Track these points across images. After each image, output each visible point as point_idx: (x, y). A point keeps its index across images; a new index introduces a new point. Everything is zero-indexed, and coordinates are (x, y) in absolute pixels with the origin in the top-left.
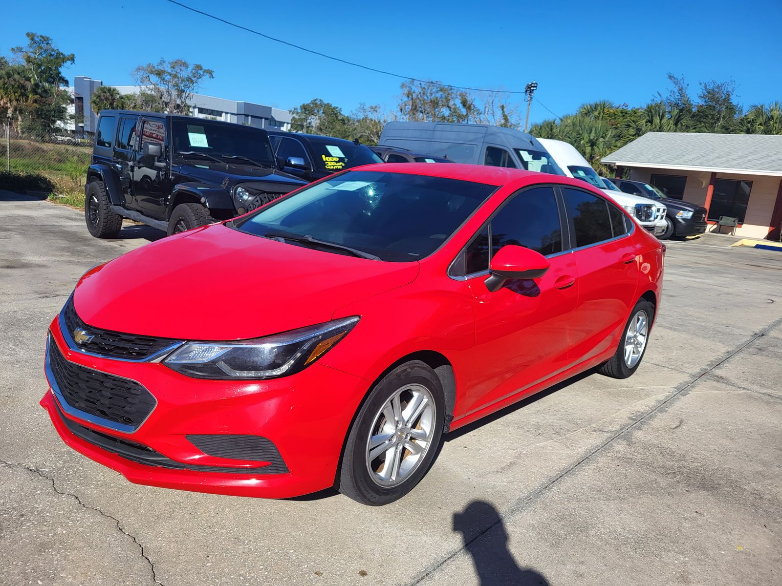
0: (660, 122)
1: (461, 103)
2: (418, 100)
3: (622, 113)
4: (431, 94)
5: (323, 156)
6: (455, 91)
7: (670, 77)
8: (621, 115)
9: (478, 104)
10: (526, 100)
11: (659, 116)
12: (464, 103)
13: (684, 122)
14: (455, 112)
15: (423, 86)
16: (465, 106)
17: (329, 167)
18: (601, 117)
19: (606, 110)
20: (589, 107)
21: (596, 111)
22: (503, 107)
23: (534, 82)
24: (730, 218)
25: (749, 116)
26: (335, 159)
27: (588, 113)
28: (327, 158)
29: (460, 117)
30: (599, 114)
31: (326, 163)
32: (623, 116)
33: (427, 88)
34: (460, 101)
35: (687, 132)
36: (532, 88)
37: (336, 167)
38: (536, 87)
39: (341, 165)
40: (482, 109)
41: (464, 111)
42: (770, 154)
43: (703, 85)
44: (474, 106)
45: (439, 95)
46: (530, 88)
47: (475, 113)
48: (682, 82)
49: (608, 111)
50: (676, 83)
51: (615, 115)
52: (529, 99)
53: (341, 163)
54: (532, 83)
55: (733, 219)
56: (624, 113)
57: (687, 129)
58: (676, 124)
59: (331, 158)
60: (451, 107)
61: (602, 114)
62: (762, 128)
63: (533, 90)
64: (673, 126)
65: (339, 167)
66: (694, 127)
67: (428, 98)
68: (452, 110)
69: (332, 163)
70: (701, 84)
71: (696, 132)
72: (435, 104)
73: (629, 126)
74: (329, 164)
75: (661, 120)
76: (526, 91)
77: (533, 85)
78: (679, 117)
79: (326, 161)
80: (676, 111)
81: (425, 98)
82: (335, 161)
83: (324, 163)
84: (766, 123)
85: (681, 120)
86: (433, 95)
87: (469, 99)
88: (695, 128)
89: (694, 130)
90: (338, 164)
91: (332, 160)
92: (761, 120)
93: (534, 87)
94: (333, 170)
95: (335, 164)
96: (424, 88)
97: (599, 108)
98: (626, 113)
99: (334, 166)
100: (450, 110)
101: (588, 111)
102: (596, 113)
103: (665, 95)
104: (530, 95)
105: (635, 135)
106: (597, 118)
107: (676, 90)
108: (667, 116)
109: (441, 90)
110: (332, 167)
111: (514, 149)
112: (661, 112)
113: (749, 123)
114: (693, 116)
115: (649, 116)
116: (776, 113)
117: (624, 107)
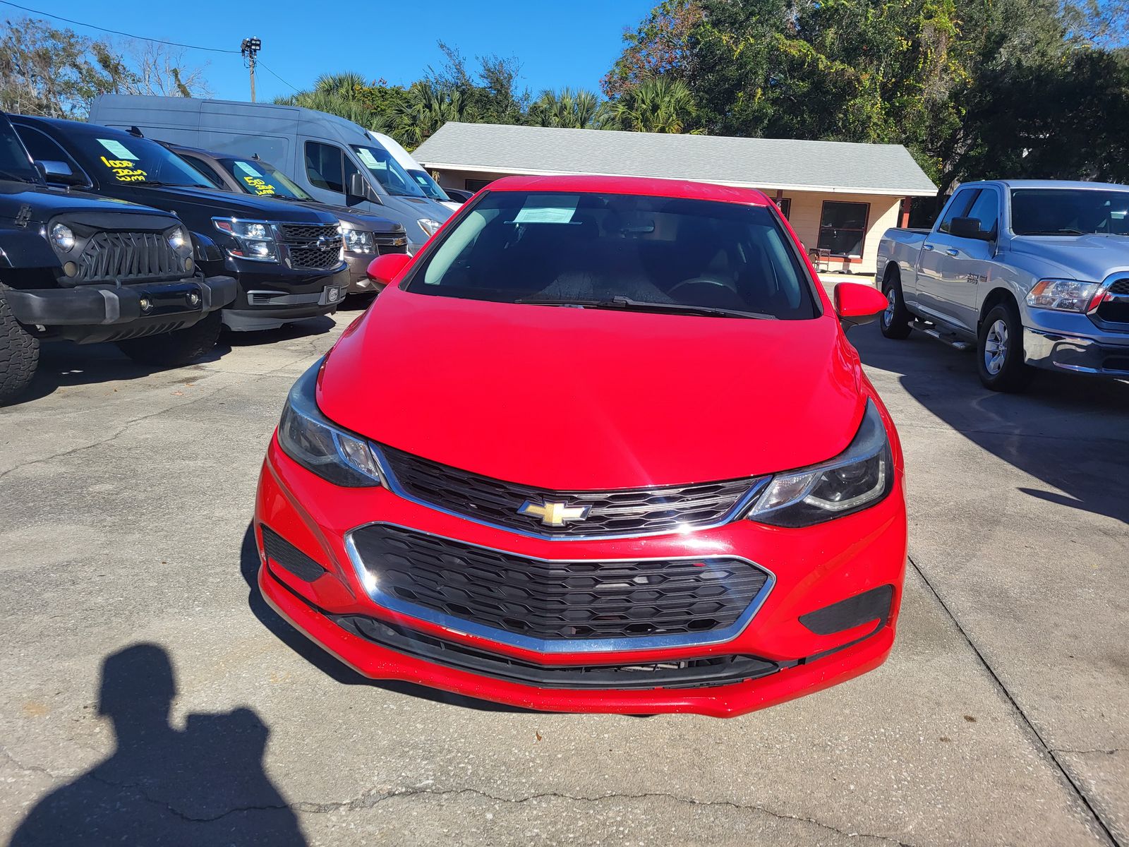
0: (440, 108)
1: (100, 62)
2: (9, 52)
3: (380, 92)
4: (34, 43)
5: (103, 159)
6: (80, 40)
7: (442, 46)
8: (379, 95)
9: (130, 64)
10: (247, 66)
11: (437, 100)
12: (105, 62)
13: (469, 109)
14: (91, 76)
15: (15, 27)
16: (109, 66)
17: (123, 179)
18: (351, 97)
19: (357, 87)
20: (331, 81)
21: (342, 86)
22: (175, 73)
23: (255, 38)
25: (540, 104)
26: (125, 164)
27: (328, 91)
28: (111, 162)
29: (101, 85)
30: (347, 92)
31: (114, 171)
32: (383, 96)
33: (22, 30)
34: (96, 58)
36: (253, 47)
37: (136, 178)
38: (259, 45)
39: (141, 174)
40: (139, 74)
41: (106, 75)
42: (596, 153)
43: (481, 59)
44: (124, 69)
45: (49, 44)
46: (250, 47)
47: (130, 80)
48: (456, 54)
49: (362, 88)
50: (450, 54)
51: (372, 94)
52: (251, 63)
53: (139, 172)
54: (252, 40)
56: (383, 93)
57: (472, 119)
58: (461, 111)
59: (117, 162)
60: (82, 67)
61: (351, 93)
62: (557, 120)
63: (255, 50)
64: (457, 115)
65: (140, 178)
66: (481, 116)
67: (29, 48)
68: (84, 72)
69: (126, 172)
70: (477, 58)
71: (484, 123)
72: (45, 59)
73: (401, 112)
74: (121, 174)
75: (440, 105)
76: (243, 51)
77: (253, 42)
78: (463, 102)
79: (113, 168)
80: (457, 95)
81: (23, 47)
82: (127, 168)
83: (110, 172)
84: (560, 114)
85: (466, 105)
86: (39, 43)
87: (112, 55)
88: (482, 118)
90: (136, 173)
91: (120, 165)
92: (555, 110)
93: (256, 45)
94: (131, 183)
95: (131, 173)
96: (18, 31)
97: (346, 84)
98: (386, 93)
99: (130, 176)
100: (80, 73)
101: (330, 86)
102: (343, 91)
103: (439, 70)
104: (250, 57)
105: (412, 124)
106: (345, 98)
107: (451, 64)
108: (447, 101)
109: (53, 36)
110: (129, 179)
111: (350, 145)
112: (439, 94)
113: (542, 112)
114: (477, 102)
115: (425, 99)
116: (569, 102)
117: (381, 84)
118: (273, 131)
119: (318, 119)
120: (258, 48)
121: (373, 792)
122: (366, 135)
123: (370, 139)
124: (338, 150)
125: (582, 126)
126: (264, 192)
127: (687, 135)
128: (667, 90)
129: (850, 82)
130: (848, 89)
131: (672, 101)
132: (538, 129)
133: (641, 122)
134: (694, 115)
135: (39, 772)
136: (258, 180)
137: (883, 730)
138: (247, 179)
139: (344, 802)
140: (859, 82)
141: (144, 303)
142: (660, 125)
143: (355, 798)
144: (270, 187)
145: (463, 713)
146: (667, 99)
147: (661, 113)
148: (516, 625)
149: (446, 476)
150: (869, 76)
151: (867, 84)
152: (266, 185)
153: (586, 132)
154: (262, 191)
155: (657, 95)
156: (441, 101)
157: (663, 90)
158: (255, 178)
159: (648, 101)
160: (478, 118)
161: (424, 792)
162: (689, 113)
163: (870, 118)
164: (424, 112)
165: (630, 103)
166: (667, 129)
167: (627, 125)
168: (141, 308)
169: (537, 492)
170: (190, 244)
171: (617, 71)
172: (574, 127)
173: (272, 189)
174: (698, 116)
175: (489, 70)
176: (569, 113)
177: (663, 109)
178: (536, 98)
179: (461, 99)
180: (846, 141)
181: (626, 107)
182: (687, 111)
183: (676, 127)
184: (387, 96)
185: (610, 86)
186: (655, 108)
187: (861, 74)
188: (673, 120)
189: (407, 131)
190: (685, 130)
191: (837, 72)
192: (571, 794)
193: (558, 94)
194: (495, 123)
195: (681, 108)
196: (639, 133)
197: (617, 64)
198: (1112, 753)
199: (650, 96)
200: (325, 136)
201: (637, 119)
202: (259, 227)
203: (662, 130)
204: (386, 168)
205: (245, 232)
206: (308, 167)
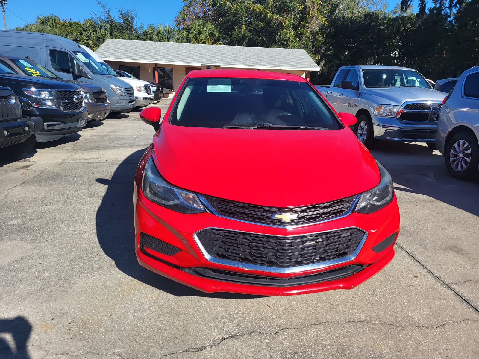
0: (101, 32)
3: (69, 24)
7: (99, 3)
8: (69, 25)
11: (99, 28)
13: (115, 32)
18: (54, 26)
19: (57, 22)
20: (44, 19)
21: (50, 21)
24: (167, 89)
25: (148, 30)
27: (43, 23)
30: (52, 24)
32: (71, 26)
35: (118, 39)
36: (3, 2)
43: (118, 9)
48: (106, 7)
49: (60, 22)
50: (103, 7)
51: (65, 25)
52: (3, 10)
55: (169, 89)
56: (71, 25)
57: (117, 38)
58: (111, 33)
61: (54, 24)
62: (157, 38)
64: (109, 35)
70: (116, 9)
73: (82, 33)
78: (112, 29)
80: (108, 26)
84: (158, 35)
85: (113, 31)
88: (121, 37)
89: (121, 38)
92: (155, 33)
97: (51, 20)
98: (72, 25)
101: (43, 21)
102: (50, 23)
104: (2, 7)
105: (88, 39)
106: (52, 26)
107: (104, 11)
108: (104, 28)
111: (72, 51)
112: (100, 25)
113: (149, 34)
114: (118, 29)
115: (93, 27)
116: (161, 30)
117: (69, 20)
118: (33, 45)
119: (55, 39)
120: (6, 2)
121: (216, 339)
122: (79, 46)
123: (81, 48)
124: (66, 53)
125: (168, 41)
126: (36, 75)
127: (214, 45)
128: (205, 25)
129: (281, 23)
130: (280, 26)
131: (207, 30)
132: (149, 42)
133: (195, 39)
134: (217, 36)
135: (66, 355)
136: (32, 69)
137: (389, 285)
138: (26, 68)
139: (207, 345)
140: (285, 23)
141: (5, 132)
142: (203, 41)
143: (210, 343)
144: (38, 72)
145: (234, 301)
146: (205, 29)
147: (203, 35)
148: (271, 264)
149: (236, 205)
150: (288, 21)
151: (287, 24)
152: (36, 71)
153: (170, 43)
154: (35, 74)
155: (201, 27)
156: (101, 29)
157: (203, 25)
158: (30, 68)
159: (197, 30)
160: (120, 37)
161: (236, 335)
162: (215, 35)
163: (289, 38)
164: (93, 33)
165: (189, 30)
166: (206, 42)
167: (188, 40)
168: (4, 134)
169: (278, 209)
170: (19, 102)
171: (180, 16)
172: (164, 41)
173: (39, 73)
174: (219, 37)
175: (122, 15)
176: (162, 35)
177: (204, 33)
178: (146, 28)
179: (111, 28)
180: (281, 48)
181: (187, 32)
182: (214, 34)
183: (210, 41)
184: (73, 26)
185: (178, 23)
186: (200, 33)
187: (285, 20)
188: (208, 38)
189: (86, 43)
190: (213, 43)
191: (275, 18)
192: (293, 327)
193: (156, 26)
194: (127, 39)
195: (211, 33)
196: (194, 44)
197: (180, 13)
198: (465, 282)
199: (197, 27)
200: (59, 47)
201: (193, 38)
202: (47, 92)
203: (204, 43)
204: (88, 62)
205: (40, 95)
206: (52, 62)
